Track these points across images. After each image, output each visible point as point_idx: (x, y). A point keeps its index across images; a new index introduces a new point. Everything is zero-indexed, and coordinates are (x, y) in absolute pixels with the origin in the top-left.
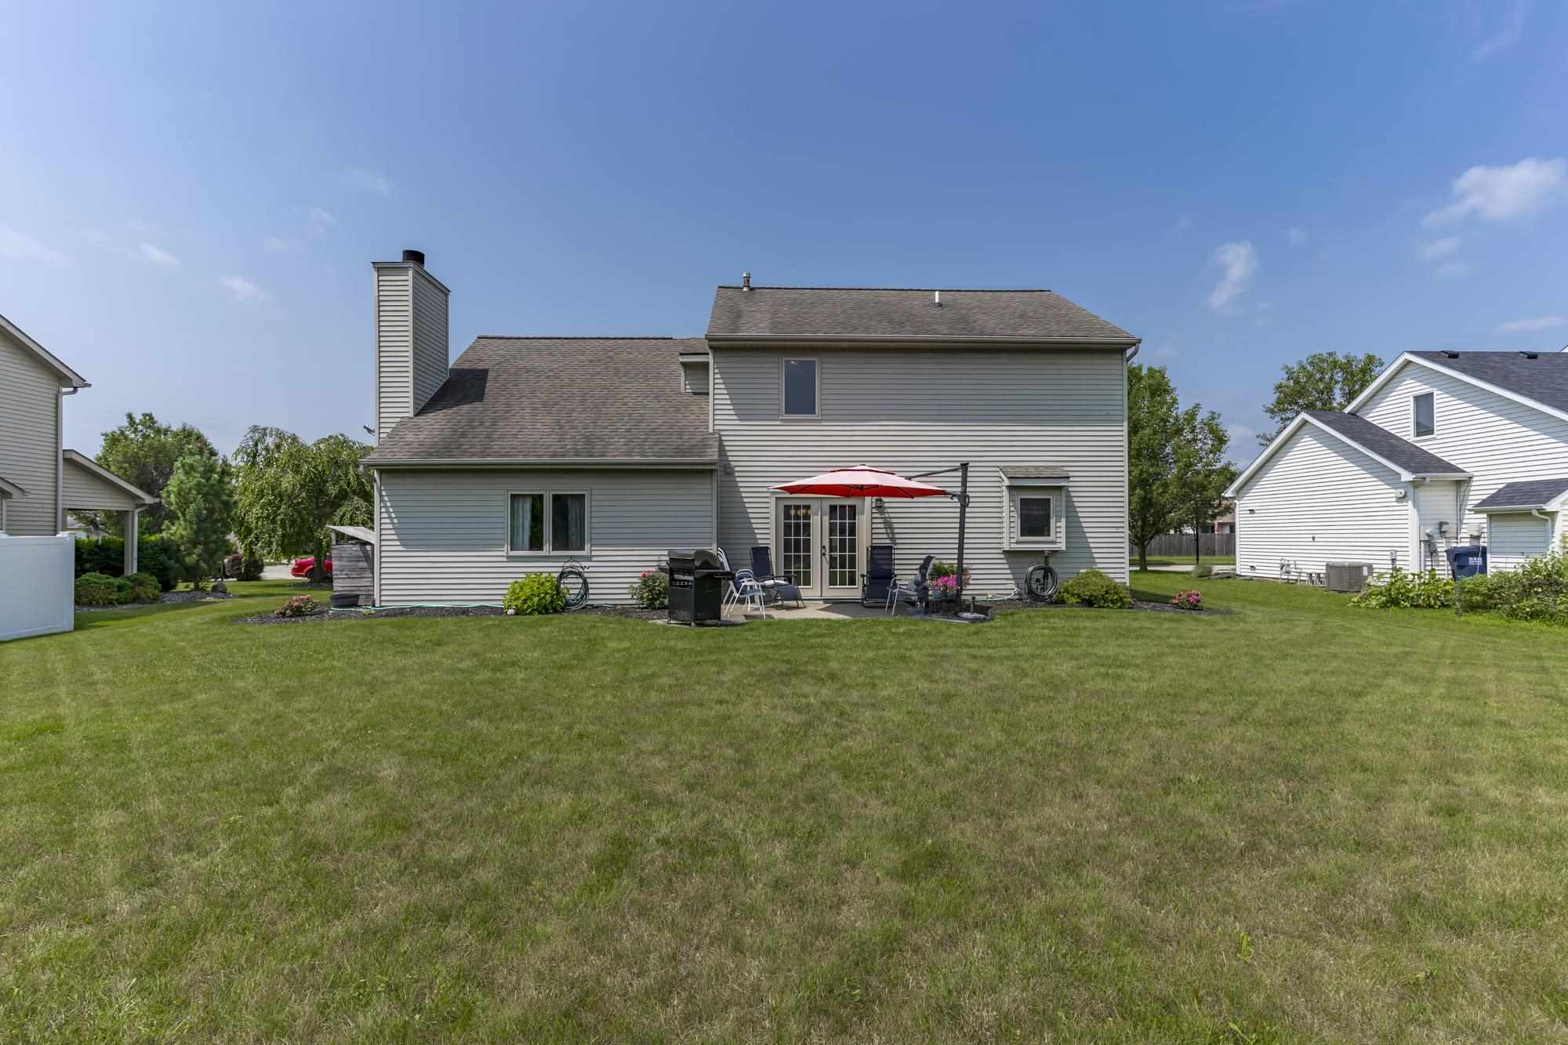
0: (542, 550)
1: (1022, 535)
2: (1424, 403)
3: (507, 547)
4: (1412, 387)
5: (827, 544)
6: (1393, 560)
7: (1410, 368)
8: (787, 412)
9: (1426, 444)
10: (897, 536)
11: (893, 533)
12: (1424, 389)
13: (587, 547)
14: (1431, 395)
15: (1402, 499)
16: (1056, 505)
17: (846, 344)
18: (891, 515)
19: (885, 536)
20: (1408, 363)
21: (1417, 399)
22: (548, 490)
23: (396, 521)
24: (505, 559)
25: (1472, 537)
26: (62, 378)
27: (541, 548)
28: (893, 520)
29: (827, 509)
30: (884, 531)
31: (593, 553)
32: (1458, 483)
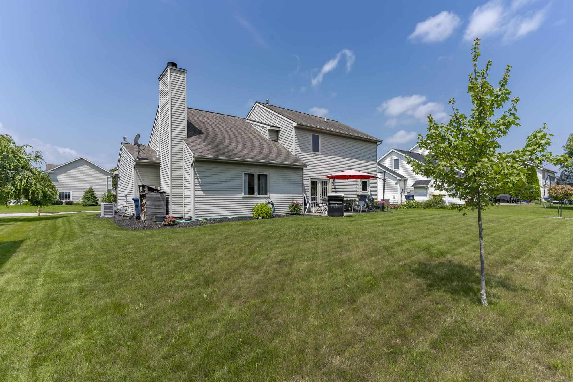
0: (254, 195)
1: (362, 191)
2: (396, 162)
3: (243, 194)
4: (393, 157)
5: (321, 193)
6: (394, 198)
7: (393, 153)
8: (313, 151)
9: (397, 171)
10: (337, 191)
12: (396, 158)
13: (268, 194)
14: (398, 159)
15: (396, 184)
17: (328, 132)
19: (335, 191)
20: (393, 151)
21: (394, 160)
22: (256, 172)
23: (201, 182)
24: (242, 198)
25: (408, 193)
27: (253, 194)
28: (336, 186)
29: (321, 182)
30: (334, 189)
31: (270, 196)
32: (405, 180)
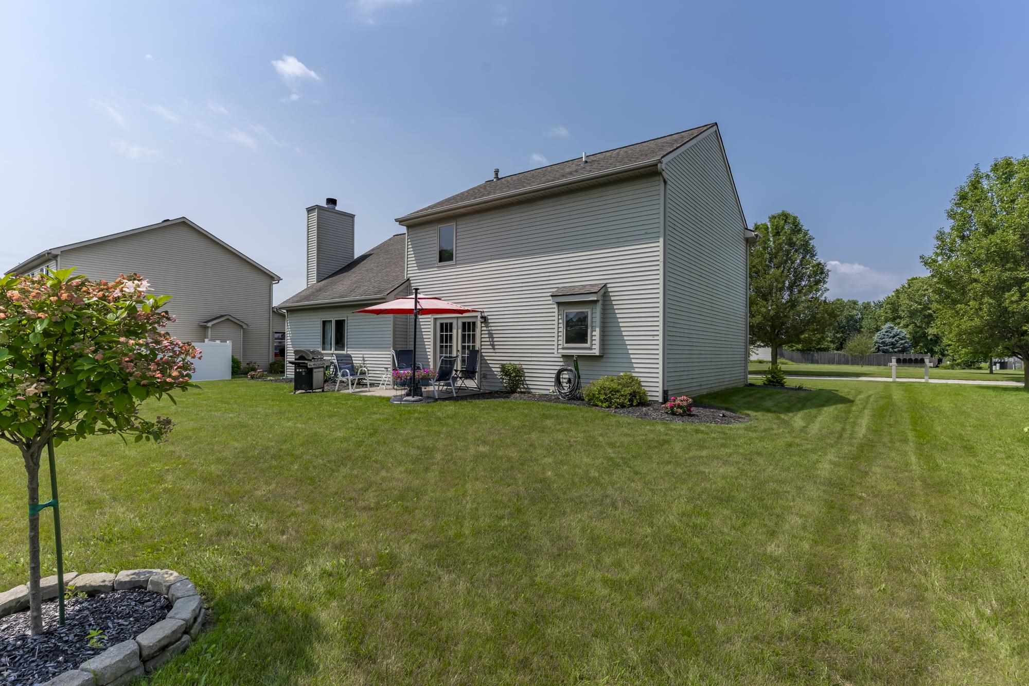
0: (332, 350)
1: (566, 343)
5: (460, 348)
8: (440, 262)
10: (496, 343)
11: (493, 341)
13: (346, 349)
16: (595, 316)
18: (493, 328)
19: (489, 343)
22: (333, 317)
26: (272, 278)
28: (494, 332)
29: (460, 325)
30: (488, 339)
31: (348, 352)
